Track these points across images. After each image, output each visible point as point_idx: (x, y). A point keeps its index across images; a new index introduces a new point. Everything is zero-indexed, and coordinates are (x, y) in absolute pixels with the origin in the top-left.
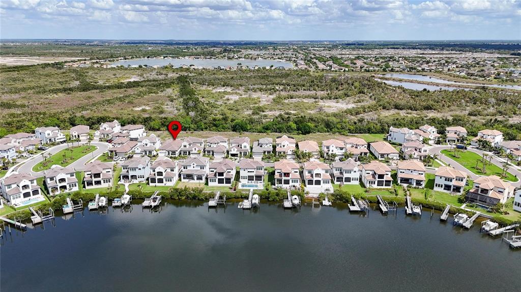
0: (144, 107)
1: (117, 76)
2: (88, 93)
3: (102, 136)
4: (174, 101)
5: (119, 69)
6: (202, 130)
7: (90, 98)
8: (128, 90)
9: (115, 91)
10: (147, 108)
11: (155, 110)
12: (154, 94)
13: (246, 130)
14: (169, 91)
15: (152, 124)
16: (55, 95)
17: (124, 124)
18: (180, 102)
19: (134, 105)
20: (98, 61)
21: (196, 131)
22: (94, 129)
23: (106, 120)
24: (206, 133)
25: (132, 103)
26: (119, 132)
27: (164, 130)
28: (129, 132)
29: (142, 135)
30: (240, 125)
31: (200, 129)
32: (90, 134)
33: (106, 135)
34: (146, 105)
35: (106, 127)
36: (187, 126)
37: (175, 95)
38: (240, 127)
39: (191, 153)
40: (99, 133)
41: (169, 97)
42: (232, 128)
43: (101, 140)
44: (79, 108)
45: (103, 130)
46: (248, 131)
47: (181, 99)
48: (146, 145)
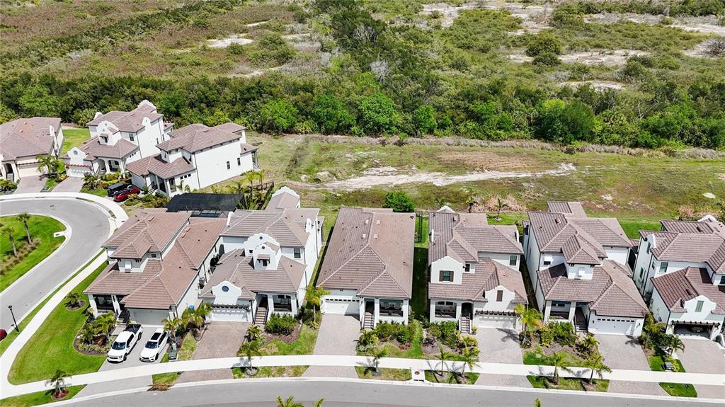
0: (234, 38)
3: (96, 166)
4: (308, 20)
6: (431, 132)
10: (244, 41)
11: (267, 50)
12: (255, 3)
13: (590, 137)
15: (268, 110)
16: (29, 4)
17: (177, 107)
19: (209, 33)
21: (410, 135)
22: (82, 124)
23: (121, 93)
24: (450, 147)
25: (205, 27)
26: (155, 158)
27: (309, 129)
28: (189, 162)
29: (239, 163)
30: (569, 120)
31: (425, 128)
32: (51, 161)
33: (110, 162)
34: (241, 33)
35: (110, 134)
36: (383, 119)
37: (307, 5)
38: (568, 124)
39: (475, 310)
40: (82, 155)
41: (291, 9)
42: (530, 125)
43: (90, 186)
44: (61, 42)
45: (99, 142)
46: (593, 138)
47: (326, 17)
48: (265, 264)
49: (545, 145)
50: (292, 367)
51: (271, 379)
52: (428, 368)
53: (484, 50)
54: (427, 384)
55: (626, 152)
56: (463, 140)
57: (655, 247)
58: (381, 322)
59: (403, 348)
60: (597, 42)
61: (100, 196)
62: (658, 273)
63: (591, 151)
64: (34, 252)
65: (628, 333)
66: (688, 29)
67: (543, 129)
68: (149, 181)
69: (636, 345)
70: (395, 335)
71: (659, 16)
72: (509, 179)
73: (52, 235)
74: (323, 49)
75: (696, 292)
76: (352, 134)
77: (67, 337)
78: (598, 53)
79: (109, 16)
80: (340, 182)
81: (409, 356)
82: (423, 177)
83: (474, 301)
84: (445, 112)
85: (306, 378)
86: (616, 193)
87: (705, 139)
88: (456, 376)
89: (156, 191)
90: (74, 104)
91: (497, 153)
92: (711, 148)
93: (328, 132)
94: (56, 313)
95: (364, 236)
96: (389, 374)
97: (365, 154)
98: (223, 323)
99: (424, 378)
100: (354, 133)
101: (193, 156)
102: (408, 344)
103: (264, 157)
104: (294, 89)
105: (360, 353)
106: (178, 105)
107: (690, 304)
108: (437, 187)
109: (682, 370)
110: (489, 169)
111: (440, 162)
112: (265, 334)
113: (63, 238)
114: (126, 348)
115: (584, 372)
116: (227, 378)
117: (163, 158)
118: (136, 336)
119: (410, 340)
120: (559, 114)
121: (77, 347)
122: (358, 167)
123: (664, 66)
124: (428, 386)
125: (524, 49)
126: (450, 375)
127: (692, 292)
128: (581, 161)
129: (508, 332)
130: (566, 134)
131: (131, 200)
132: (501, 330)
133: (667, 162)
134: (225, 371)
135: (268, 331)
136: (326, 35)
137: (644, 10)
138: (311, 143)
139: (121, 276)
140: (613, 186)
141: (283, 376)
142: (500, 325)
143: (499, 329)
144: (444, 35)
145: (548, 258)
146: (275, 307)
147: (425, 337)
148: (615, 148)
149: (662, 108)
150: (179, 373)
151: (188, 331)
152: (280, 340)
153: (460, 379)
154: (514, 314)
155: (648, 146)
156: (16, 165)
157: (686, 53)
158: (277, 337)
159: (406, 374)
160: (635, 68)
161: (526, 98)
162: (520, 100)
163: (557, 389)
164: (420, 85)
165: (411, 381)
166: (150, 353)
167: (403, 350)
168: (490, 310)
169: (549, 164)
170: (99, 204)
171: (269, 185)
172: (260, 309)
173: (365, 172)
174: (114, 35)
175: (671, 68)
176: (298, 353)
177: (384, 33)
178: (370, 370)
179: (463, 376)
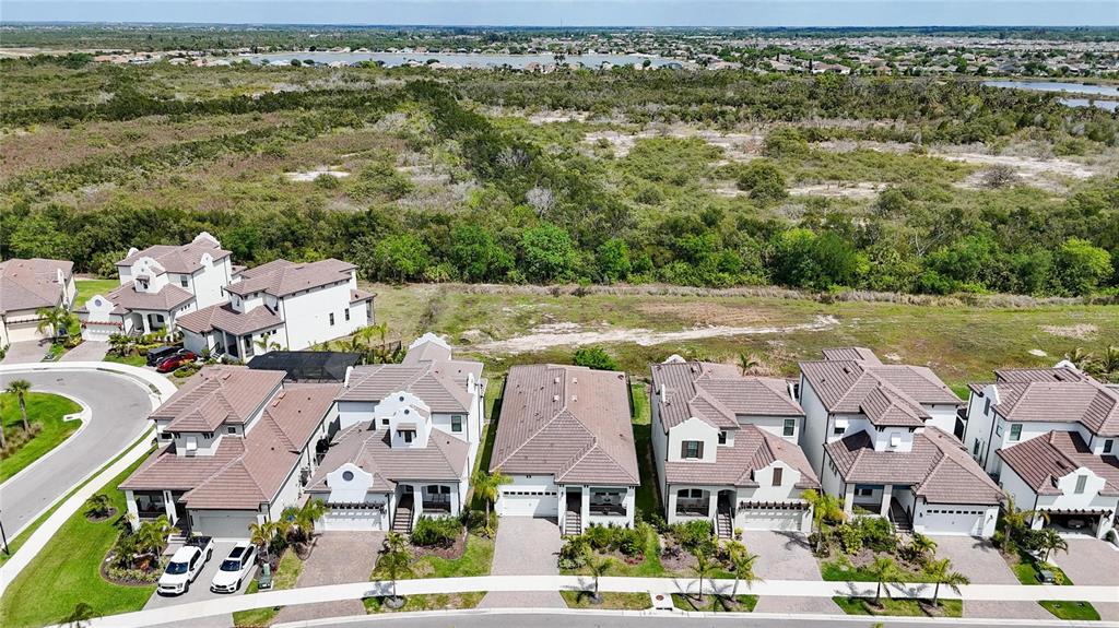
0: (323, 170)
1: (233, 83)
2: (132, 126)
3: (129, 323)
4: (427, 149)
5: (237, 70)
6: (623, 277)
7: (133, 138)
8: (264, 116)
9: (222, 118)
10: (339, 174)
11: (373, 183)
12: (349, 130)
13: (853, 280)
14: (397, 120)
15: (385, 247)
16: (21, 132)
17: (250, 246)
18: (450, 151)
19: (288, 164)
20: (184, 53)
21: (595, 282)
22: (103, 274)
23: (164, 228)
24: (654, 297)
25: (280, 156)
26: (222, 307)
27: (445, 275)
28: (274, 311)
29: (348, 317)
30: (823, 257)
31: (614, 271)
32: (60, 316)
33: (149, 316)
34: (332, 165)
35: (152, 275)
36: (555, 259)
37: (423, 132)
38: (820, 262)
39: (739, 501)
40: (109, 307)
41: (402, 137)
42: (765, 266)
43: (119, 351)
44: (71, 172)
45: (134, 289)
46: (856, 282)
47: (454, 144)
48: (409, 439)
49: (789, 292)
50: (460, 594)
51: (428, 613)
52: (676, 590)
53: (679, 182)
54: (677, 613)
55: (907, 300)
56: (671, 289)
57: (999, 403)
58: (592, 525)
59: (632, 562)
60: (833, 172)
61: (135, 365)
62: (1007, 442)
63: (857, 299)
64: (32, 443)
65: (975, 532)
66: (951, 159)
67: (785, 271)
68: (211, 341)
69: (990, 550)
70: (616, 543)
71: (908, 143)
72: (747, 336)
73: (61, 418)
74: (453, 181)
75: (1072, 463)
76: (510, 281)
77: (91, 559)
78: (836, 186)
79: (140, 145)
80: (499, 343)
81: (643, 573)
82: (620, 335)
83: (737, 487)
84: (642, 249)
85: (482, 610)
86: (904, 352)
87: (1016, 281)
88: (721, 601)
89: (222, 356)
90: (93, 245)
91: (722, 304)
92: (1024, 293)
93: (473, 279)
94: (70, 528)
95: (557, 398)
96: (616, 602)
97: (531, 307)
98: (343, 533)
99: (672, 605)
100: (513, 280)
101: (280, 303)
102: (639, 556)
103: (382, 312)
104: (421, 222)
105: (564, 571)
106: (251, 243)
107: (1067, 482)
108: (643, 347)
109: (1068, 582)
110: (715, 324)
111: (642, 316)
112: (411, 547)
113: (78, 423)
114: (188, 571)
115: (919, 589)
116: (356, 614)
117: (234, 307)
118: (204, 554)
119: (642, 550)
120: (807, 247)
121: (107, 574)
122: (522, 323)
123: (933, 198)
124: (680, 616)
125: (733, 182)
126: (713, 600)
127: (1066, 464)
128: (844, 312)
129: (791, 535)
130: (818, 276)
131: (184, 370)
132: (780, 533)
133: (966, 312)
134: (352, 603)
135: (415, 542)
136: (456, 165)
137: (886, 137)
138: (450, 293)
139: (180, 462)
140: (898, 344)
141: (446, 609)
142: (777, 525)
143: (776, 532)
144: (619, 165)
145: (842, 423)
146: (424, 507)
147: (663, 546)
148: (890, 295)
149: (948, 241)
150: (277, 609)
151: (287, 546)
152: (437, 555)
153: (729, 604)
154: (799, 506)
155: (936, 291)
156: (5, 323)
157: (957, 186)
158: (431, 552)
159: (642, 600)
160: (893, 200)
161: (755, 230)
162: (748, 232)
163: (885, 615)
164: (603, 216)
165: (653, 609)
166: (228, 578)
167: (632, 566)
168: (763, 501)
169: (801, 317)
170: (133, 376)
171: (394, 347)
172: (400, 510)
173: (534, 330)
174: (148, 166)
175: (943, 201)
176: (467, 574)
177: (539, 157)
178: (584, 596)
179: (734, 599)
